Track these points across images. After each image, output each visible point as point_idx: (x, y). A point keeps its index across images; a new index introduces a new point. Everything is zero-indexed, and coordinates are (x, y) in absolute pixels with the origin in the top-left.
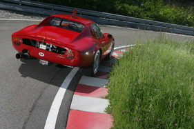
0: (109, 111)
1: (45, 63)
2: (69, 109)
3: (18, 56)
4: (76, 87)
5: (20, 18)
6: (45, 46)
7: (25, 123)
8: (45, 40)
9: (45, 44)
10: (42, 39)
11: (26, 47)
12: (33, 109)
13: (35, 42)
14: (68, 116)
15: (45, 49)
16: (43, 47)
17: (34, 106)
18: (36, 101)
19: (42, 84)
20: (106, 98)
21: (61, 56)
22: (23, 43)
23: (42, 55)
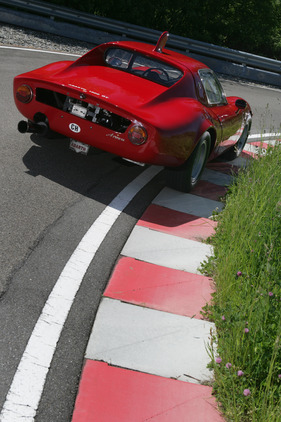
0: (207, 269)
1: (82, 148)
2: (119, 255)
3: (22, 127)
4: (143, 210)
5: (47, 49)
6: (85, 110)
7: (15, 271)
8: (87, 96)
9: (84, 105)
10: (79, 93)
11: (43, 108)
12: (38, 243)
13: (63, 98)
14: (112, 269)
15: (83, 115)
16: (79, 111)
17: (41, 239)
18: (49, 228)
19: (67, 194)
20: (209, 241)
21: (117, 136)
22: (38, 99)
23: (75, 128)
